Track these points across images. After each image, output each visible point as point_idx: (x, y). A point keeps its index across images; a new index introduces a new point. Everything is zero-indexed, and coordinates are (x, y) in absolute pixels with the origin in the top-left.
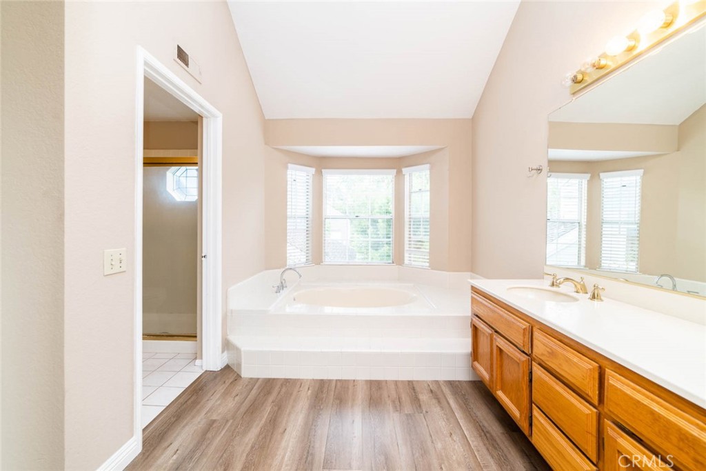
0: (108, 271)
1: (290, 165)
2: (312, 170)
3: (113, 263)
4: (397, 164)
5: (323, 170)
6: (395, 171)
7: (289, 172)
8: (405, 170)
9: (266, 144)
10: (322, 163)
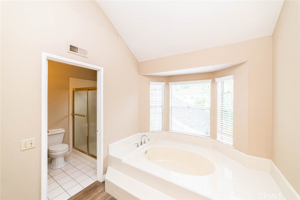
0: (23, 148)
1: (151, 83)
2: (164, 83)
3: (26, 145)
4: (212, 75)
5: (169, 83)
6: (211, 80)
7: (151, 86)
8: (217, 80)
9: (139, 74)
10: (169, 79)
